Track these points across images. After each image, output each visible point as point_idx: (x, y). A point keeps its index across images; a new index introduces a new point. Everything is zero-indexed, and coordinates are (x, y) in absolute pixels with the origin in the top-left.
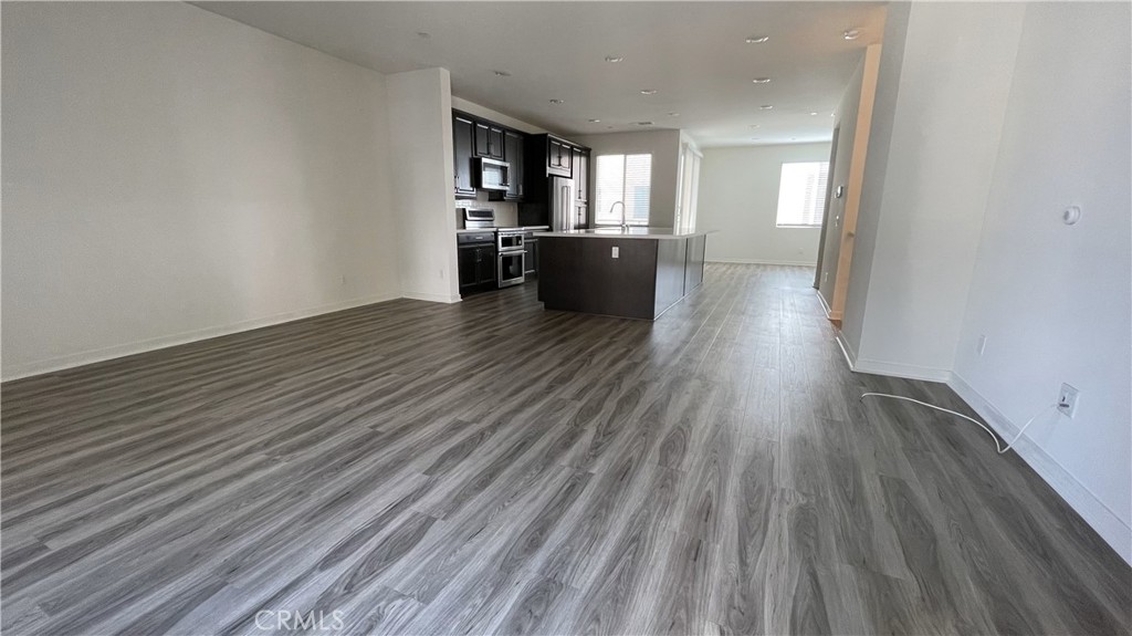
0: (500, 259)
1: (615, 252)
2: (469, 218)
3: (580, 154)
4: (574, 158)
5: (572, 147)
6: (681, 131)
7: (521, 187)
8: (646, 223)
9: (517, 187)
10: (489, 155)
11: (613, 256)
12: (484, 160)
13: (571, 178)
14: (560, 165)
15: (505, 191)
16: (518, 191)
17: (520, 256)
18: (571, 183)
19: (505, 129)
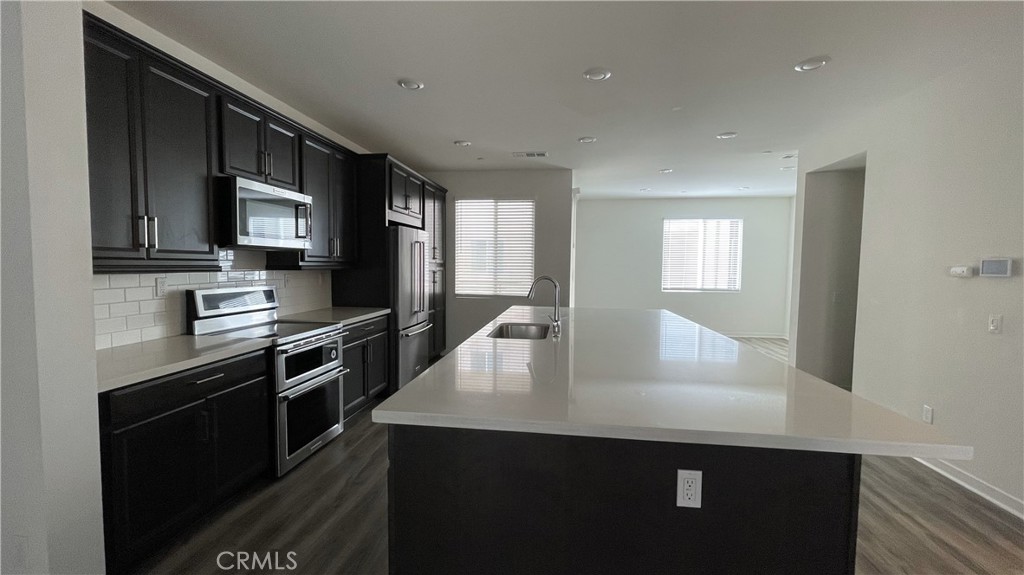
0: (283, 411)
1: (689, 490)
2: (202, 312)
3: (434, 197)
4: (426, 201)
5: (423, 183)
6: (574, 172)
7: (337, 244)
8: (524, 290)
9: (330, 241)
10: (261, 175)
11: (681, 502)
12: (241, 182)
13: (423, 228)
14: (406, 208)
15: (302, 251)
16: (331, 252)
17: (335, 382)
18: (424, 236)
19: (302, 134)
